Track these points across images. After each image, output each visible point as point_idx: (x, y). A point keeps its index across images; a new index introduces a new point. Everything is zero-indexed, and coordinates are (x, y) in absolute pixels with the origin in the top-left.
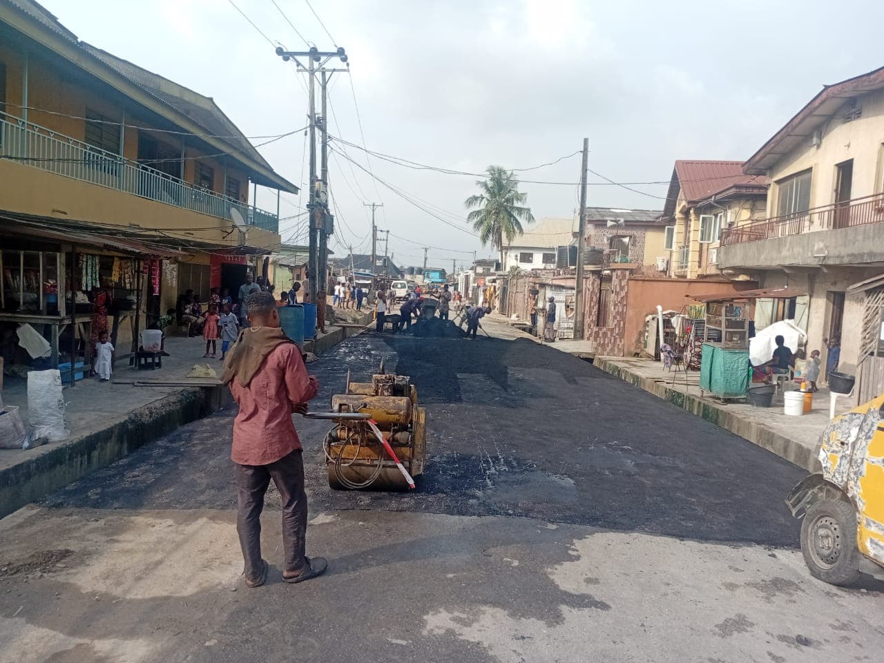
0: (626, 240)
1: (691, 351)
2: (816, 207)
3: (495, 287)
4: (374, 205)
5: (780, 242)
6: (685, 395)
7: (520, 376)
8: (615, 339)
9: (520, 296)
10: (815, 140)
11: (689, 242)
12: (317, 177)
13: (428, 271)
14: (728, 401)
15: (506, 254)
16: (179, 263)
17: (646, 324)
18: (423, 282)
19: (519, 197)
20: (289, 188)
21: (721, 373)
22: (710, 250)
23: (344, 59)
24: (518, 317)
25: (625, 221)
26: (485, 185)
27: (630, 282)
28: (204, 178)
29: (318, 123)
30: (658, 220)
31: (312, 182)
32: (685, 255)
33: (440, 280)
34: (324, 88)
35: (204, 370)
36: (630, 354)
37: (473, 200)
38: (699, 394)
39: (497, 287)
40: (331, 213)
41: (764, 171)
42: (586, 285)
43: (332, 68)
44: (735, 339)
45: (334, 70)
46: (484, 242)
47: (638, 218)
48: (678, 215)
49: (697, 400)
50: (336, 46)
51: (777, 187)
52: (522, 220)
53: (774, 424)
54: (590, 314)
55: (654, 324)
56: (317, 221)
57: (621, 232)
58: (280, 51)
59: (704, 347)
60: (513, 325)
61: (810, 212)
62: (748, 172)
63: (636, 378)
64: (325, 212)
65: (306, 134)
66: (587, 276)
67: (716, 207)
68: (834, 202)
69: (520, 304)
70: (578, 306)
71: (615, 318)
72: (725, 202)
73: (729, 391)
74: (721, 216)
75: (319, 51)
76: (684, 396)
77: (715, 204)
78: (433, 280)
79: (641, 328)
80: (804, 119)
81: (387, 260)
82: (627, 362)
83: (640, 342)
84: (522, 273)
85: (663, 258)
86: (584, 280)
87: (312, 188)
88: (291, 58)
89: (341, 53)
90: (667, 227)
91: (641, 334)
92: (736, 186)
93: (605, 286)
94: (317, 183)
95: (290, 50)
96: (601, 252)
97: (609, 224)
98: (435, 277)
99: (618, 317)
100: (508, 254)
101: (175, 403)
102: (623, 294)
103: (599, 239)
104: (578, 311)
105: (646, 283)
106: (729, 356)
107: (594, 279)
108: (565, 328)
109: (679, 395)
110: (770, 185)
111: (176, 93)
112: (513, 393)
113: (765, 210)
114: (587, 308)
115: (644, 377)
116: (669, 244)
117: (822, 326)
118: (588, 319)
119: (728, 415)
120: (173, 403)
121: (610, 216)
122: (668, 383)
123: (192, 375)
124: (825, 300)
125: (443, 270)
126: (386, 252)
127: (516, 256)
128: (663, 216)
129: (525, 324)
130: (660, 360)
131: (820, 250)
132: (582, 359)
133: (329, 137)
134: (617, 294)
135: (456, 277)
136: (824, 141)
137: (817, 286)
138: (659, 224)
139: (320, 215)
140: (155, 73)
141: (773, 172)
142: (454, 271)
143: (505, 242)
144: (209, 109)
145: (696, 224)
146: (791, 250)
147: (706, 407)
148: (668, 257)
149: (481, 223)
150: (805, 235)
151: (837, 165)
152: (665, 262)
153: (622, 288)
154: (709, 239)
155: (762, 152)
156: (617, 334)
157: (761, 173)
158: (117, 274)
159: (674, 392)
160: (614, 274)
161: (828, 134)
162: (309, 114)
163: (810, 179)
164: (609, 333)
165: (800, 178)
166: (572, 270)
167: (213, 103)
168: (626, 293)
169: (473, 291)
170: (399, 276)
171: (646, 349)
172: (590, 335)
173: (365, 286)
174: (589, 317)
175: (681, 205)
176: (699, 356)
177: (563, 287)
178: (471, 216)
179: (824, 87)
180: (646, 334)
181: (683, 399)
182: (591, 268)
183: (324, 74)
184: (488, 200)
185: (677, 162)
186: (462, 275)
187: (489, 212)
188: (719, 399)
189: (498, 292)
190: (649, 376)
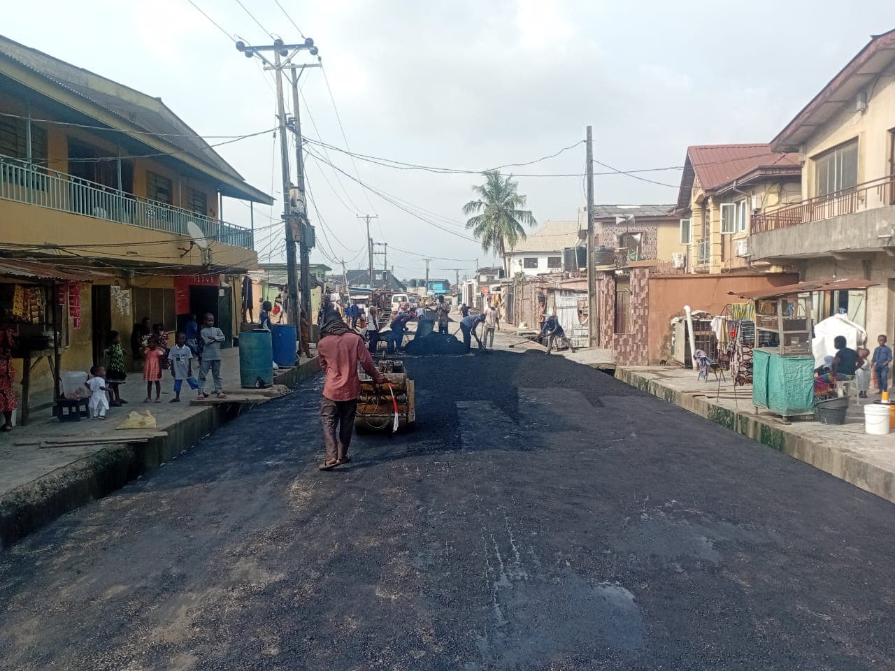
0: (638, 237)
1: (738, 359)
2: (866, 181)
3: (500, 295)
4: (368, 217)
5: (829, 224)
6: (736, 412)
7: (534, 400)
8: (638, 346)
9: (528, 304)
10: (859, 105)
11: (708, 235)
12: (292, 184)
13: (430, 282)
14: (791, 419)
15: (509, 260)
16: (133, 288)
17: (672, 327)
18: (426, 294)
19: (519, 200)
20: (262, 198)
21: (782, 385)
22: (734, 243)
23: (315, 52)
24: (526, 325)
25: (635, 217)
26: (482, 189)
27: (651, 281)
28: (160, 190)
29: (289, 124)
30: (671, 214)
31: (286, 190)
32: (704, 250)
33: (444, 291)
34: (295, 86)
35: (140, 418)
36: (656, 362)
37: (471, 206)
38: (753, 411)
39: (502, 295)
40: (312, 224)
41: (796, 148)
42: (599, 287)
43: (303, 64)
44: (793, 342)
45: (305, 66)
46: (486, 248)
47: (648, 213)
48: (693, 205)
49: (752, 419)
50: (303, 37)
51: (814, 164)
52: (524, 224)
53: (860, 450)
54: (606, 319)
55: (682, 327)
56: (294, 233)
57: (631, 229)
58: (240, 46)
59: (756, 355)
60: (522, 334)
61: (859, 188)
62: (778, 150)
63: (669, 392)
64: (303, 222)
65: (275, 136)
66: (600, 278)
67: (739, 194)
68: (889, 174)
69: (527, 312)
70: (593, 311)
71: (636, 322)
72: (749, 187)
73: (792, 407)
74: (744, 204)
75: (286, 43)
76: (733, 413)
77: (737, 190)
78: (436, 292)
79: (666, 333)
80: (846, 79)
81: (386, 273)
82: (654, 372)
83: (667, 348)
84: (528, 279)
85: (680, 253)
86: (597, 282)
87: (286, 197)
88: (254, 54)
89: (309, 43)
90: (681, 221)
91: (667, 339)
92: (761, 168)
93: (621, 287)
94: (292, 191)
95: (252, 45)
96: (611, 251)
97: (619, 220)
98: (439, 289)
99: (640, 322)
100: (512, 259)
101: (86, 469)
102: (643, 295)
103: (608, 238)
104: (593, 316)
105: (669, 281)
106: (789, 364)
107: (608, 281)
108: (579, 336)
109: (727, 412)
110: (804, 162)
111: (112, 92)
112: (527, 426)
113: (800, 192)
114: (602, 313)
115: (678, 391)
116: (686, 238)
117: (885, 320)
118: (604, 325)
119: (797, 440)
120: (81, 470)
121: (618, 213)
122: (709, 397)
123: (123, 426)
124: (887, 289)
125: (447, 281)
126: (385, 265)
127: (520, 261)
128: (677, 209)
129: (535, 334)
130: (691, 368)
131: (885, 230)
132: (603, 371)
133: (304, 140)
134: (637, 295)
135: (459, 286)
136: (870, 104)
137: (874, 273)
138: (672, 218)
139: (296, 226)
140: (81, 67)
141: (806, 149)
142: (458, 280)
143: (507, 248)
144: (157, 110)
145: (715, 215)
146: (843, 233)
147: (765, 429)
148: (685, 252)
149: (481, 229)
150: (861, 213)
151: (889, 130)
152: (682, 258)
153: (642, 289)
154: (732, 230)
155: (794, 125)
156: (640, 341)
157: (793, 149)
158: (20, 305)
159: (721, 408)
160: (632, 274)
161: (876, 96)
162: (278, 114)
163: (856, 150)
164: (630, 340)
165: (842, 151)
166: (582, 272)
167: (162, 103)
168: (647, 294)
169: (477, 300)
170: (401, 289)
171: (674, 356)
172: (608, 343)
173: (362, 301)
174: (605, 323)
175: (697, 193)
176: (750, 365)
177: (574, 291)
178: (469, 224)
179: (871, 39)
180: (673, 339)
181: (733, 419)
182: (605, 268)
183: (293, 70)
184: (487, 205)
185: (689, 149)
186: (465, 285)
187: (488, 218)
188: (781, 417)
189: (503, 301)
190: (684, 388)
